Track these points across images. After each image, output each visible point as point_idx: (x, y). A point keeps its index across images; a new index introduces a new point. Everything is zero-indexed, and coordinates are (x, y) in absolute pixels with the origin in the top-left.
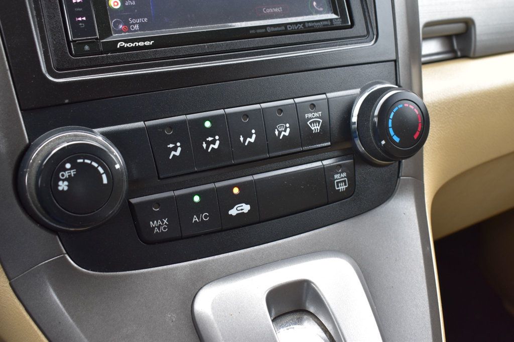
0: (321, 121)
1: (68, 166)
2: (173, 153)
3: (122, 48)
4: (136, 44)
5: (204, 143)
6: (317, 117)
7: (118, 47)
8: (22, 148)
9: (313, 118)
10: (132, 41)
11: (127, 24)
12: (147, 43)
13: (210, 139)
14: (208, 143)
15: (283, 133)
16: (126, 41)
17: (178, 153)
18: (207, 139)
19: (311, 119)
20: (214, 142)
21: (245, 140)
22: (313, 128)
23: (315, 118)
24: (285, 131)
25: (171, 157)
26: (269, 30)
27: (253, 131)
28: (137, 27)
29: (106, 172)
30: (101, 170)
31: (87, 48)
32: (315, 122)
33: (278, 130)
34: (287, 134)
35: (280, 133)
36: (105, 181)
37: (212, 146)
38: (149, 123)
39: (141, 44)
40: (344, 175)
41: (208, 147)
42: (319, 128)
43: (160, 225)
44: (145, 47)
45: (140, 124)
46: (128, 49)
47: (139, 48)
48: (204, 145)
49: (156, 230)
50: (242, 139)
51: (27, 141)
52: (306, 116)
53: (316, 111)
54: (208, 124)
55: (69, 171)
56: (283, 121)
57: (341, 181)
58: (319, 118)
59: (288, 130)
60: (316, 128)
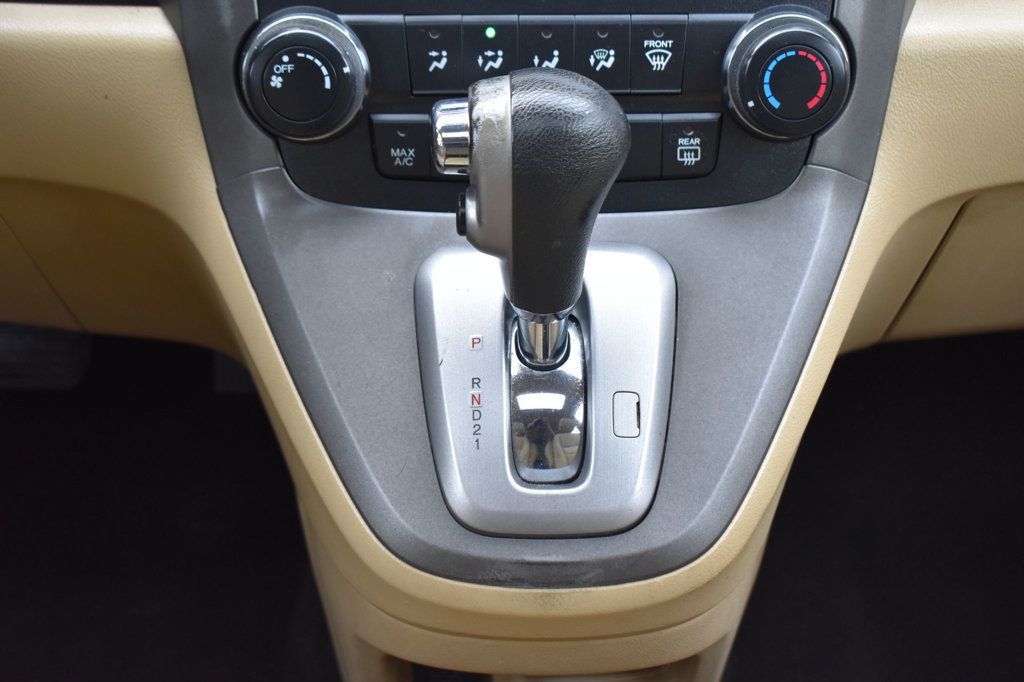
0: (670, 54)
1: (286, 59)
2: (435, 64)
5: (480, 57)
6: (664, 48)
8: (249, 24)
9: (656, 48)
13: (490, 53)
14: (486, 59)
15: (602, 63)
17: (442, 65)
18: (486, 53)
19: (652, 48)
20: (494, 59)
21: (541, 64)
22: (654, 63)
23: (661, 48)
24: (606, 60)
25: (431, 69)
27: (556, 53)
29: (331, 74)
30: (324, 71)
32: (660, 54)
33: (595, 57)
34: (609, 64)
35: (597, 62)
36: (328, 85)
37: (490, 64)
38: (409, 18)
40: (697, 141)
41: (485, 64)
42: (664, 64)
43: (403, 156)
45: (397, 18)
48: (480, 61)
49: (398, 161)
50: (536, 61)
51: (257, 17)
52: (646, 43)
53: (664, 39)
54: (491, 33)
55: (286, 65)
56: (606, 45)
57: (689, 151)
58: (668, 49)
59: (612, 60)
60: (659, 64)
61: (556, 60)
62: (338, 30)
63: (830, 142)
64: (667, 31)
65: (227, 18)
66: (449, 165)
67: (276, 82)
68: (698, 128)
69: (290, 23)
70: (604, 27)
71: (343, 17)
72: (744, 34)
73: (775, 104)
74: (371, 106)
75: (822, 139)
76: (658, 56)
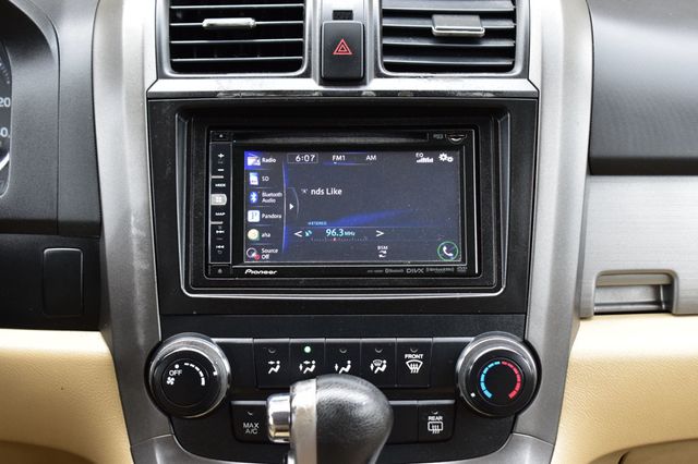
0: (422, 363)
1: (177, 366)
2: (272, 369)
3: (249, 275)
4: (261, 273)
5: (301, 365)
6: (418, 359)
7: (246, 273)
8: (155, 344)
9: (412, 359)
10: (258, 269)
11: (260, 253)
12: (271, 272)
13: (307, 362)
14: (305, 366)
15: (378, 369)
16: (254, 269)
17: (276, 370)
18: (304, 363)
19: (410, 359)
20: (310, 366)
21: (339, 369)
22: (411, 368)
23: (416, 359)
24: (381, 367)
25: (269, 373)
26: (387, 271)
27: (349, 362)
28: (267, 256)
29: (205, 376)
30: (201, 374)
31: (220, 271)
33: (374, 365)
34: (383, 369)
35: (375, 368)
36: (203, 383)
37: (307, 369)
38: (257, 341)
39: (266, 272)
40: (441, 418)
41: (304, 369)
42: (418, 369)
43: (251, 428)
44: (268, 276)
45: (250, 340)
46: (254, 276)
47: (264, 276)
48: (301, 367)
49: (248, 431)
50: (336, 367)
51: (160, 340)
52: (406, 356)
53: (417, 353)
54: (308, 349)
55: (177, 371)
56: (380, 357)
57: (435, 424)
58: (420, 360)
59: (385, 366)
60: (414, 369)
61: (349, 367)
62: (211, 349)
63: (527, 419)
64: (420, 348)
65: (141, 340)
66: (277, 436)
67: (171, 381)
68: (441, 409)
69: (182, 343)
70: (379, 345)
71: (215, 340)
72: (468, 350)
73: (489, 395)
74: (231, 396)
75: (522, 417)
76: (414, 364)
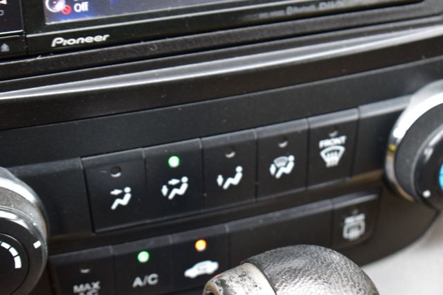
0: (343, 149)
2: (118, 202)
4: (80, 41)
5: (165, 187)
6: (338, 145)
7: (53, 45)
10: (76, 35)
11: (70, 2)
12: (99, 39)
13: (174, 182)
14: (171, 188)
15: (282, 170)
16: (66, 36)
17: (125, 202)
18: (170, 182)
19: (327, 147)
20: (178, 186)
21: (224, 182)
22: (327, 160)
23: (335, 145)
24: (286, 166)
25: (114, 207)
26: (290, 11)
28: (84, 6)
29: (20, 254)
31: (5, 48)
32: (333, 151)
33: (275, 166)
34: (288, 169)
35: (277, 169)
37: (175, 191)
39: (89, 40)
41: (169, 193)
42: (337, 160)
43: (87, 291)
44: (95, 45)
46: (68, 48)
47: (86, 46)
48: (165, 190)
50: (220, 180)
53: (338, 136)
54: (174, 162)
56: (285, 153)
58: (342, 145)
59: (291, 165)
60: (332, 159)
61: (239, 176)
64: (340, 129)
76: (332, 152)
